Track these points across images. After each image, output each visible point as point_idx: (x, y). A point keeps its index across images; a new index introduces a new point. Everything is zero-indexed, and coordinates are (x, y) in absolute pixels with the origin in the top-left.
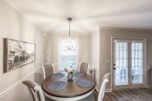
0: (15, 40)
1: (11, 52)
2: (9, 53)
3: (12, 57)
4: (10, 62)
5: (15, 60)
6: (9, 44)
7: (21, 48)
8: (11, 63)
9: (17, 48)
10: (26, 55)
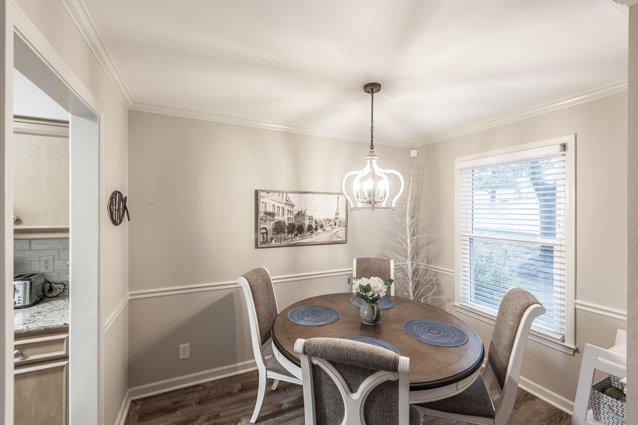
0: (274, 192)
1: (266, 213)
2: (261, 215)
3: (268, 222)
4: (264, 231)
5: (275, 229)
6: (262, 200)
7: (293, 206)
8: (267, 233)
9: (281, 205)
10: (307, 223)
